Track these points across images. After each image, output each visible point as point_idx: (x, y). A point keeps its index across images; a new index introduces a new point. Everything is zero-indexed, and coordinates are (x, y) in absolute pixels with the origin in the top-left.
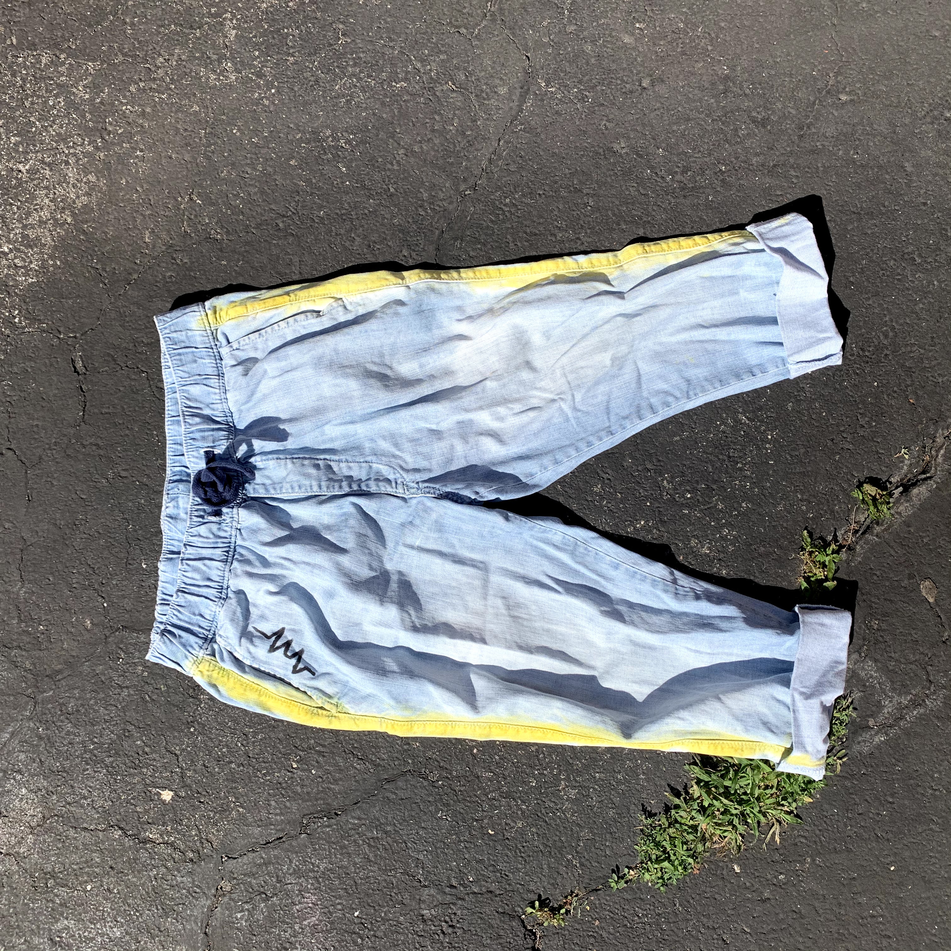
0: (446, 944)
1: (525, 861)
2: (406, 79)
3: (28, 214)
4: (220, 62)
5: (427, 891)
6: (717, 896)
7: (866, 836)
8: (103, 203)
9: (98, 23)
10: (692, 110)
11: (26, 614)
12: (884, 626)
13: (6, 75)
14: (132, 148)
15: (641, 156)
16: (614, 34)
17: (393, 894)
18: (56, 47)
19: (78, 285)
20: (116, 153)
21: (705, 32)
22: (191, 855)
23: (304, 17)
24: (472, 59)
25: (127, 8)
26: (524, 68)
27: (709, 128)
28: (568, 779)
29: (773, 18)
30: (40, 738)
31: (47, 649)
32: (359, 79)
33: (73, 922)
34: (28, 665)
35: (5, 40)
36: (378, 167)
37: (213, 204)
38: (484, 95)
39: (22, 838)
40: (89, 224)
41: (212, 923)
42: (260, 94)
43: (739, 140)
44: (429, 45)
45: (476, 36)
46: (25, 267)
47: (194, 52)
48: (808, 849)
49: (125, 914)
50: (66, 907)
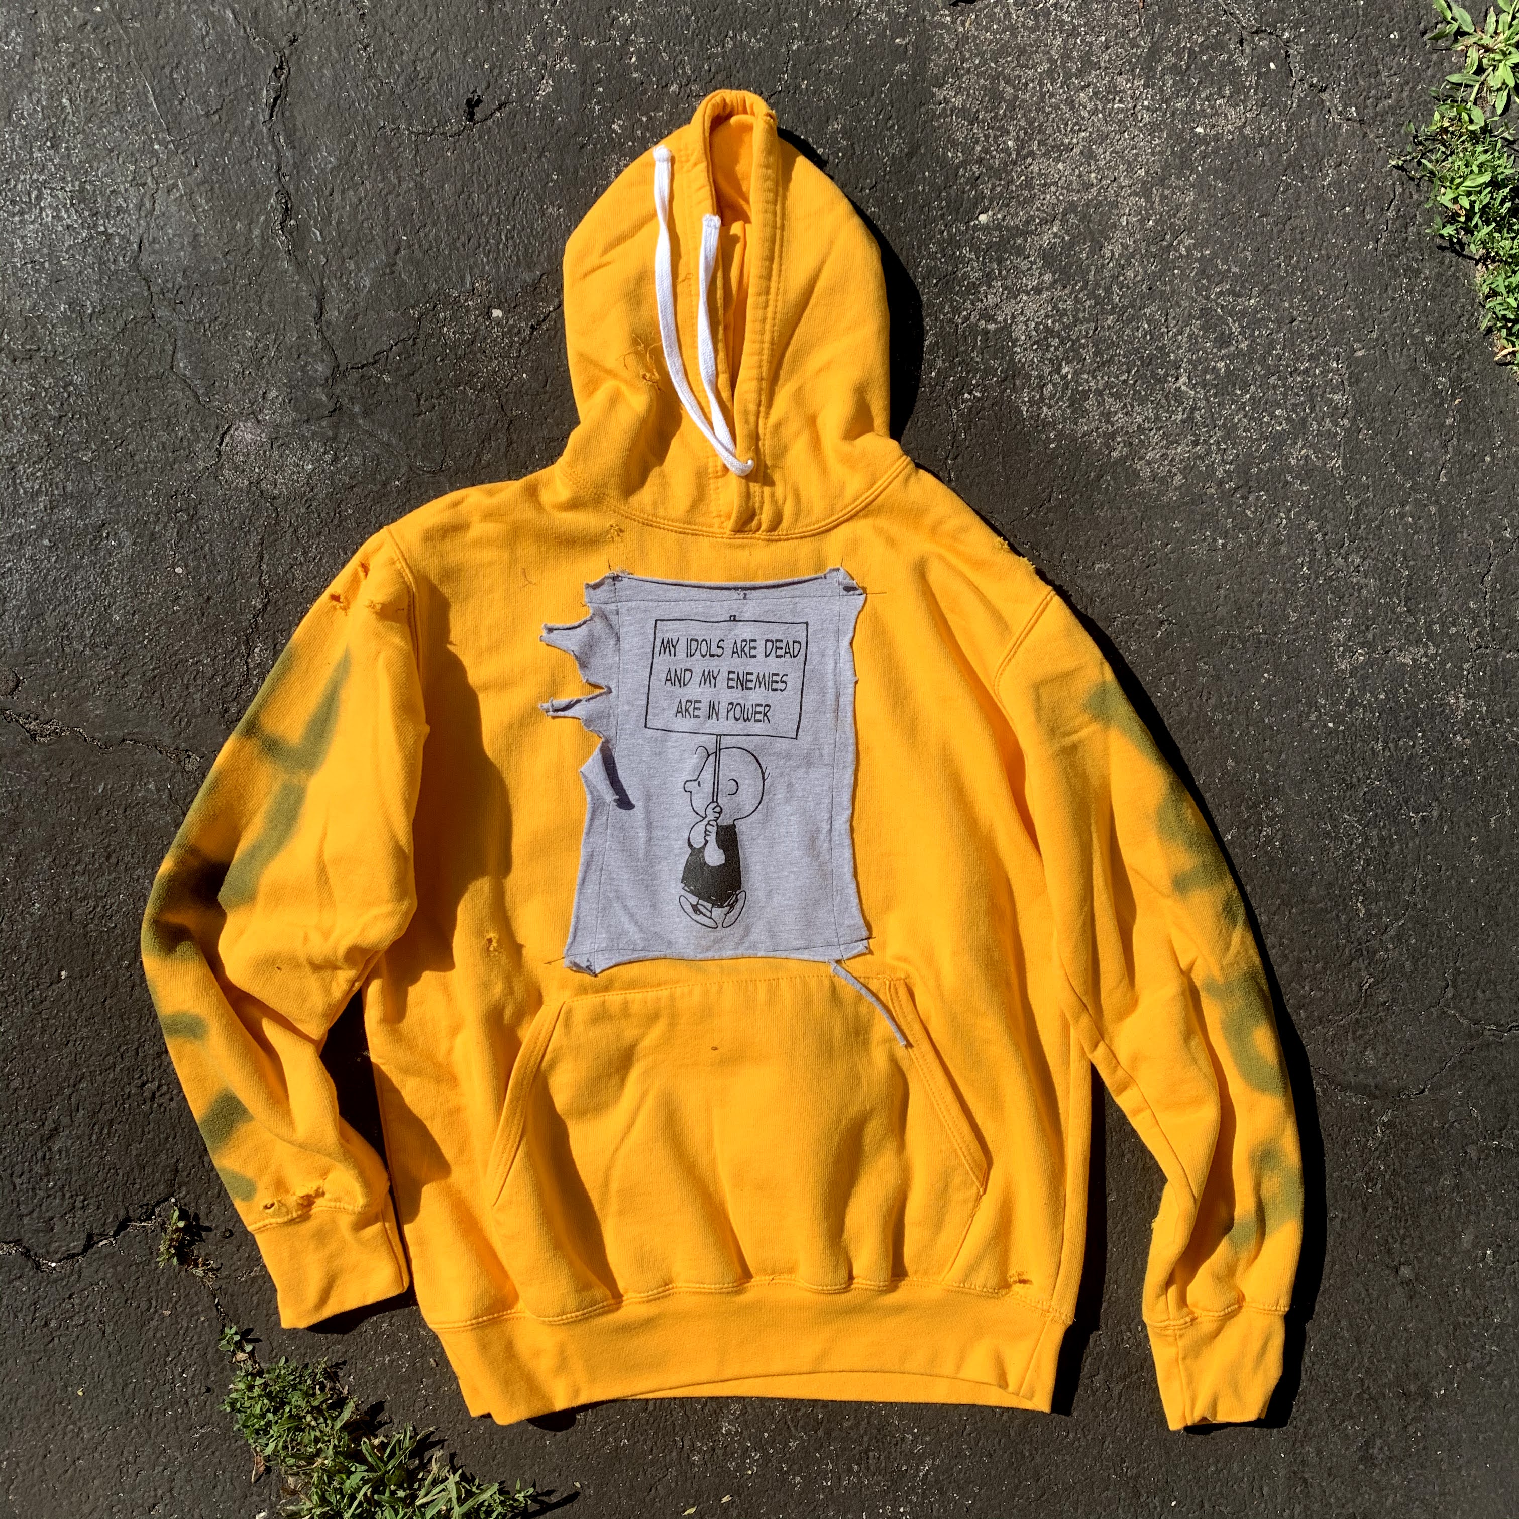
0: (127, 1090)
2: (1369, 915)
3: (1117, 397)
4: (1362, 645)
6: (219, 1488)
8: (1144, 498)
9: (1398, 467)
10: (1372, 1346)
13: (1310, 347)
14: (1226, 532)
16: (1472, 1217)
18: (1357, 412)
19: (1025, 476)
20: (1217, 510)
21: (1492, 1356)
23: (1442, 759)
24: (1410, 1010)
25: (1425, 506)
26: (1405, 1088)
27: (1349, 1375)
30: (385, 484)
32: (1361, 848)
33: (130, 552)
35: (1359, 341)
37: (1158, 655)
38: (1360, 1032)
39: (244, 471)
40: (1112, 483)
41: (139, 748)
42: (1324, 706)
43: (1337, 1422)
44: (1424, 944)
45: (1444, 1012)
46: (1042, 399)
47: (1374, 606)
49: (144, 625)
50: (151, 541)
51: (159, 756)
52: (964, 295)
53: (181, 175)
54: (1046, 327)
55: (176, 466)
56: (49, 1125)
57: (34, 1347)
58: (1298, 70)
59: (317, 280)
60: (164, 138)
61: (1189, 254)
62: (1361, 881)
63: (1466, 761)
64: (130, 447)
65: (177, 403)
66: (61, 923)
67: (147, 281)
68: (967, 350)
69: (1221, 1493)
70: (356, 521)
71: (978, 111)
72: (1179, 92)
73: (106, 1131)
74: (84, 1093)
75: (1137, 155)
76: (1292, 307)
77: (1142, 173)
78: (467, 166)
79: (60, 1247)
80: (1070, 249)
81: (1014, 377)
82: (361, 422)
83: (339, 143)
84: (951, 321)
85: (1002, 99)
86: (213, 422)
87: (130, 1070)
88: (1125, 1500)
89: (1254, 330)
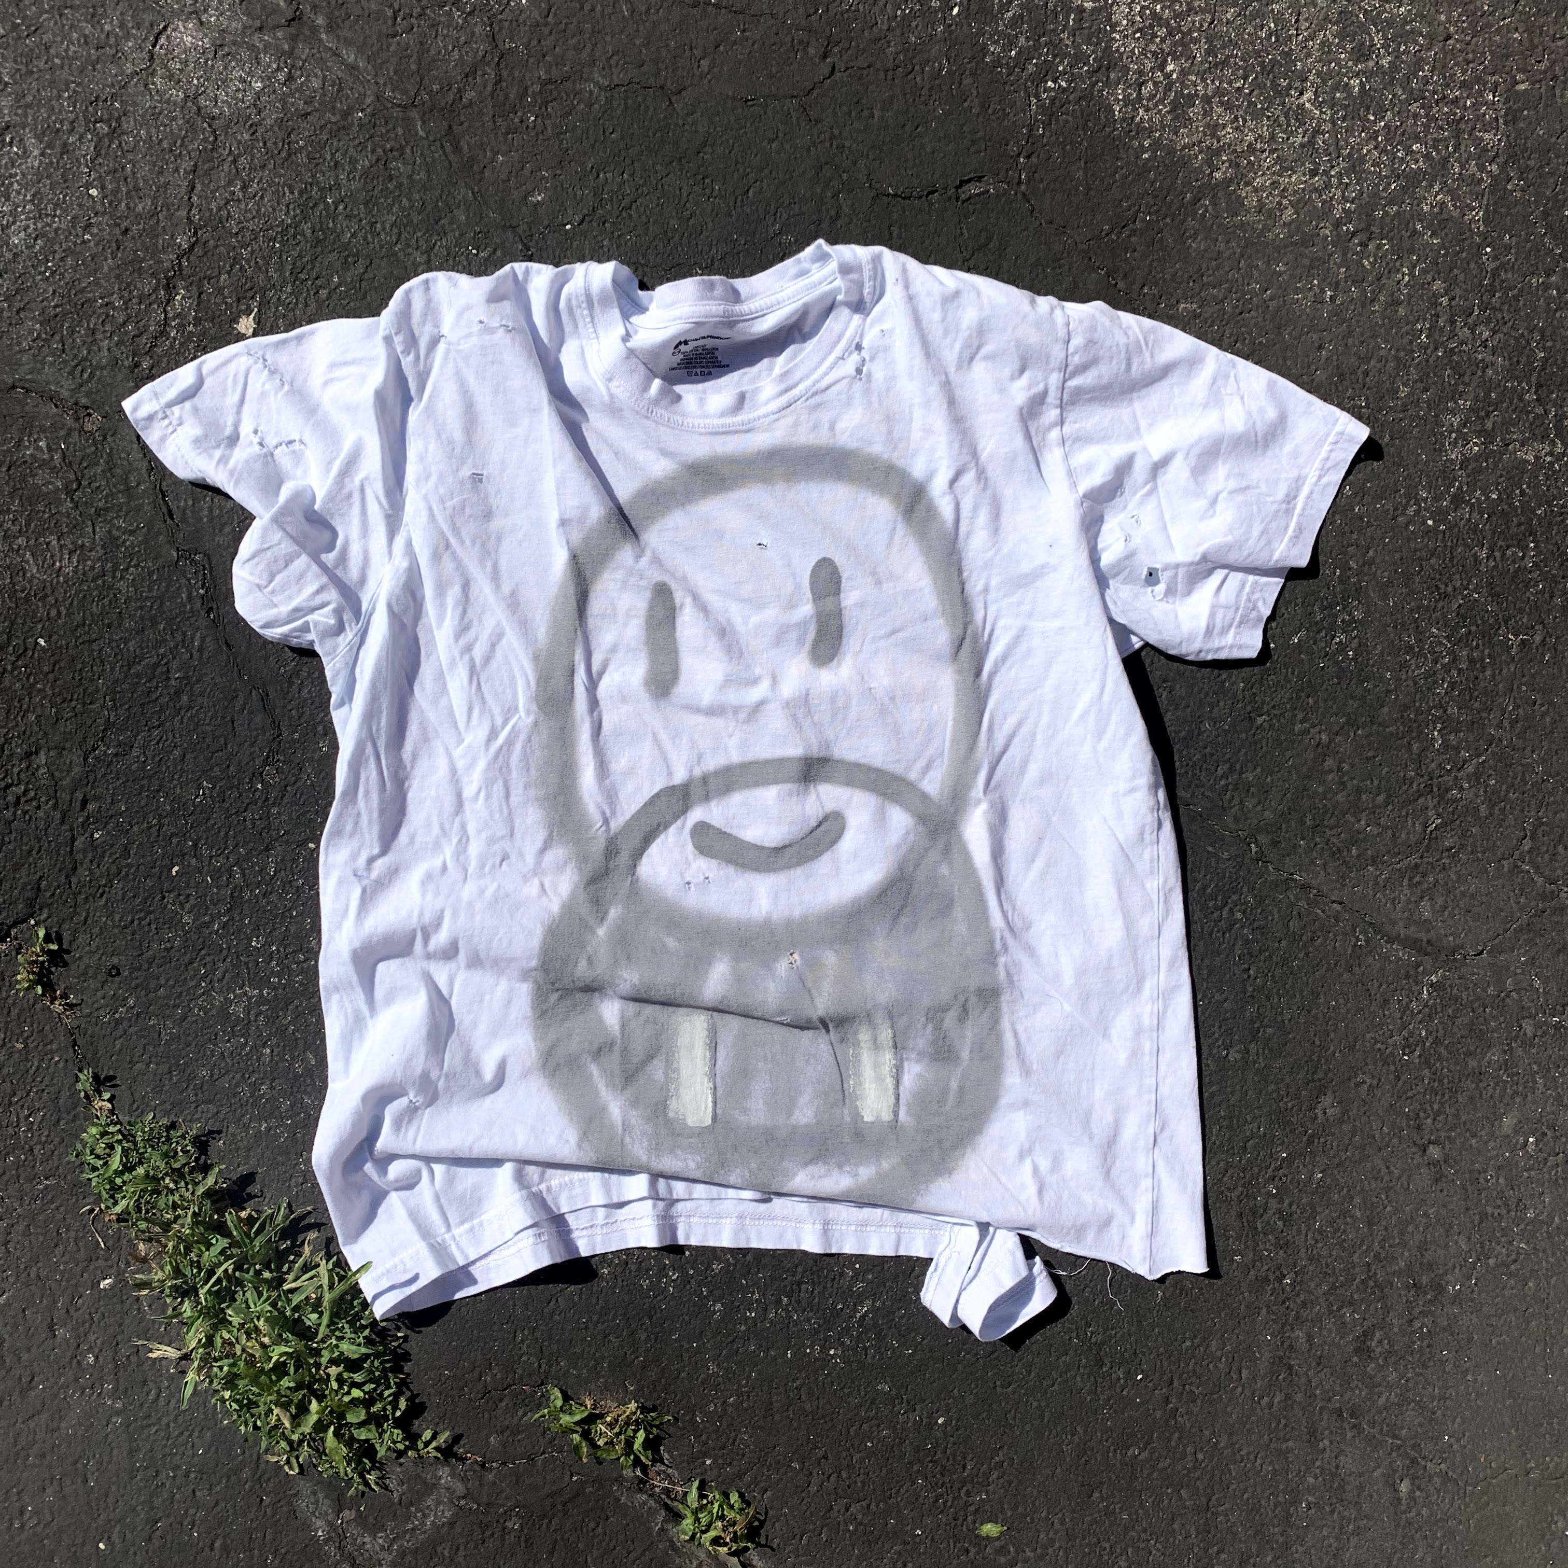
1: (126, 927)
2: (1446, 746)
3: (1228, 107)
4: (1479, 434)
5: (77, 760)
6: (61, 1247)
7: (157, 1502)
8: (1245, 231)
9: (1549, 228)
10: (1386, 1229)
11: (555, 93)
12: (511, 1538)
13: (1464, 72)
14: (1338, 283)
15: (1310, 1142)
16: (1517, 1100)
17: (73, 703)
18: (1510, 157)
19: (1109, 188)
20: (1330, 256)
21: (1518, 1253)
22: (145, 365)
23: (1554, 576)
24: (1479, 860)
26: (1462, 947)
27: (1355, 1258)
28: (262, 1000)
29: (1540, 1369)
31: (496, 128)
32: (1447, 669)
33: (36, 164)
34: (470, 95)
35: (1523, 71)
36: (1299, 698)
38: (1418, 878)
39: (179, 81)
40: (1210, 208)
41: (31, 398)
42: (1425, 500)
43: (1335, 1308)
44: (1504, 787)
45: (1517, 867)
46: (1139, 98)
47: (1499, 390)
48: (137, 1403)
49: (48, 252)
50: (62, 154)
51: (55, 410)
54: (1154, 13)
55: (99, 66)
62: (1441, 706)
64: (45, 37)
68: (1054, 30)
69: (1194, 1371)
70: (308, 156)
76: (1448, 21)
81: (1108, 69)
82: (324, 36)
86: (148, 17)
88: (1085, 1367)
89: (1400, 44)
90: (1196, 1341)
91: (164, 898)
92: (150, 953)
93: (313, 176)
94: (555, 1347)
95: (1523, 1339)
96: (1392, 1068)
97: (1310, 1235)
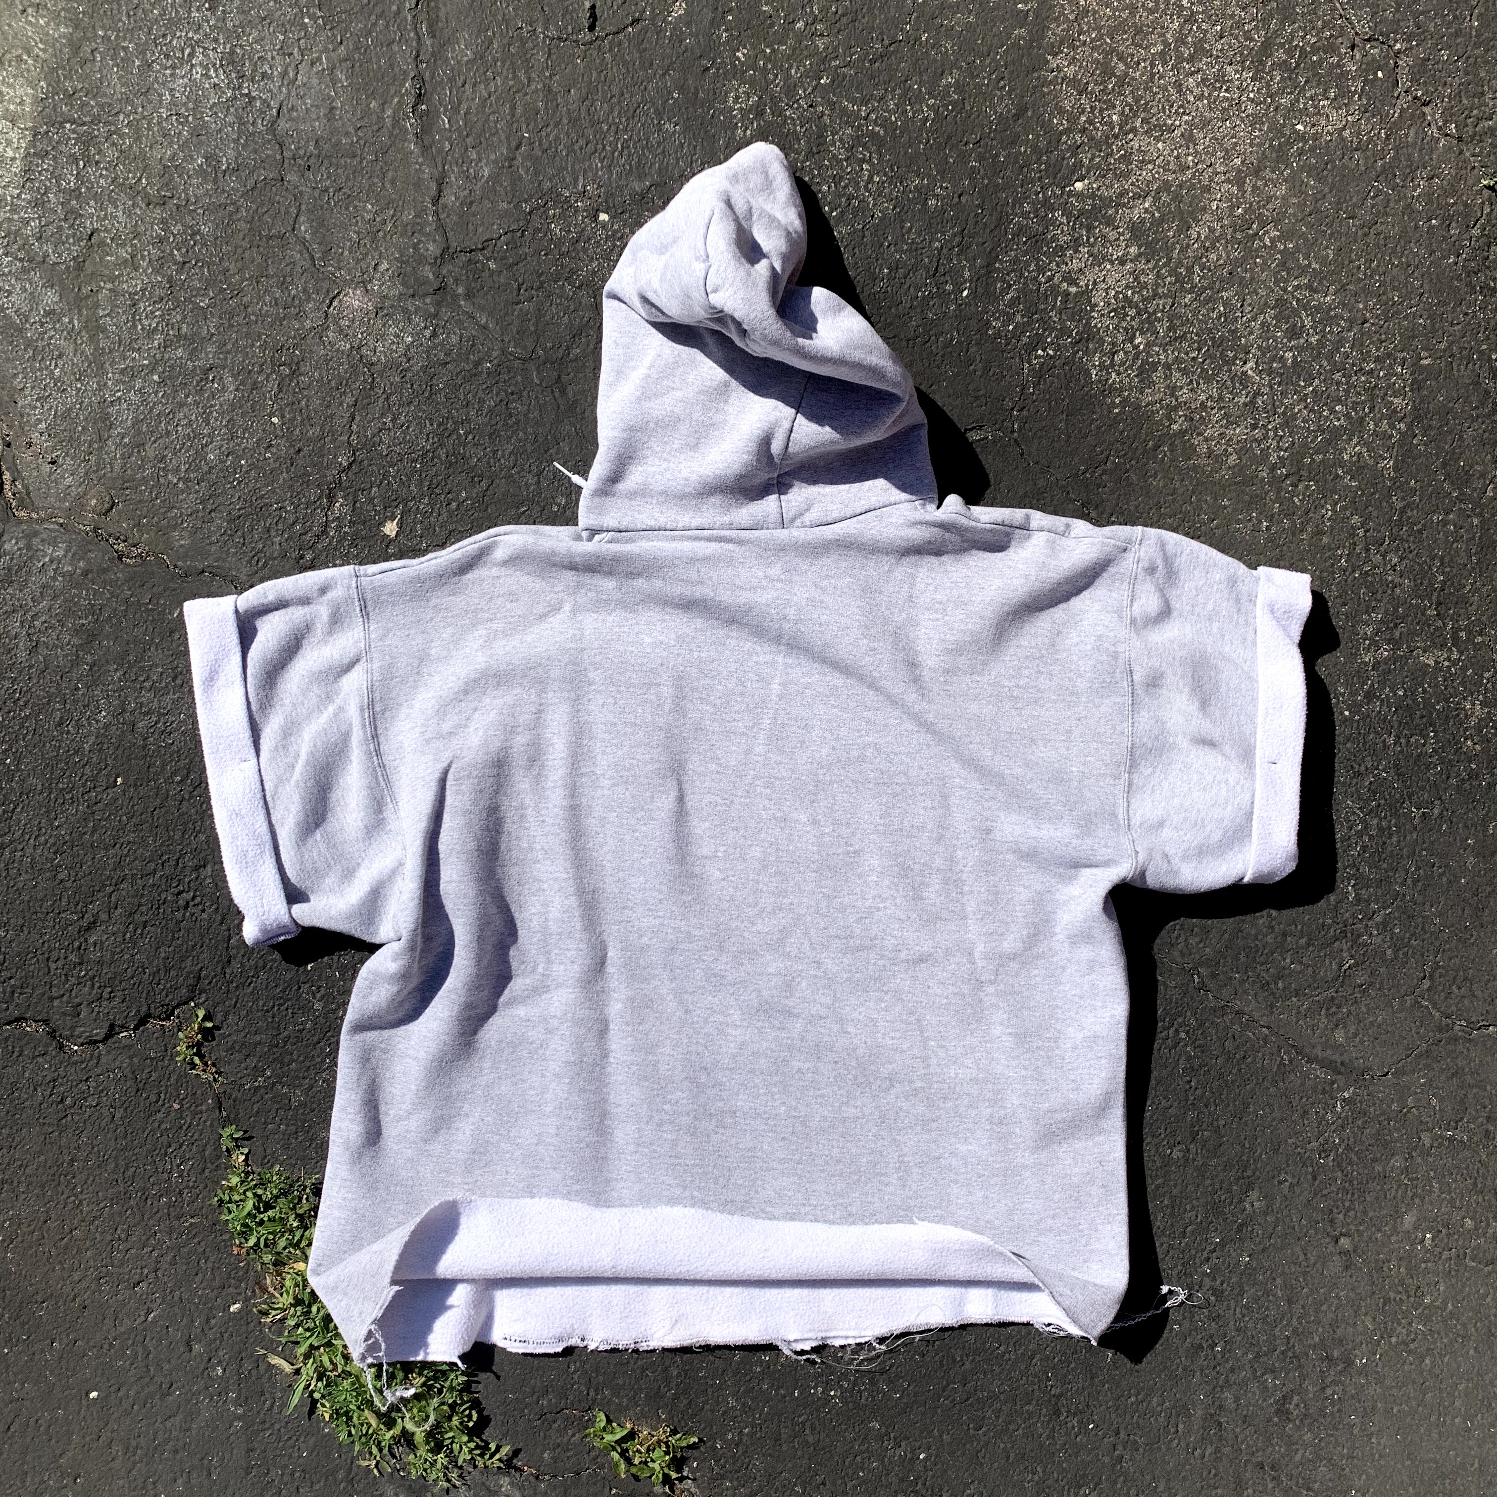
0: (163, 896)
1: (268, 1011)
2: (1358, 899)
3: (1185, 372)
4: (1388, 642)
6: (200, 1275)
8: (1197, 473)
9: (1448, 476)
10: (1303, 1308)
13: (1378, 349)
14: (1272, 516)
15: (1239, 1229)
16: (1417, 1201)
18: (1415, 418)
19: (1086, 436)
20: (1266, 494)
21: (1416, 1334)
22: (308, 557)
23: (1450, 760)
24: (1385, 995)
25: (1469, 516)
26: (1370, 1069)
27: (1277, 1332)
29: (1435, 1435)
30: (477, 364)
32: (1360, 834)
33: (232, 397)
35: (1426, 350)
38: (1334, 1009)
39: (347, 335)
40: (1168, 454)
42: (1343, 695)
43: (1258, 1374)
44: (1407, 935)
45: (1417, 1002)
46: (1112, 365)
47: (1405, 606)
48: (255, 1410)
49: (236, 467)
50: (253, 389)
52: (1050, 256)
53: (326, 50)
54: (1126, 297)
55: (285, 322)
56: (88, 918)
57: (47, 1121)
58: (1404, 81)
59: (439, 164)
60: (315, 14)
61: (1273, 246)
62: (1355, 866)
63: (1474, 766)
64: (245, 299)
65: (294, 263)
66: (123, 732)
67: (281, 145)
68: (1044, 310)
69: (1137, 1422)
70: (445, 396)
71: (1087, 83)
72: (1285, 88)
73: (139, 931)
74: (124, 893)
75: (1236, 144)
76: (1365, 308)
77: (1238, 161)
78: (594, 74)
79: (84, 1032)
80: (1158, 226)
81: (1088, 340)
82: (462, 303)
83: (477, 37)
84: (1035, 279)
85: (1113, 74)
86: (325, 285)
87: (169, 878)
88: (1045, 1416)
89: (1326, 326)
90: (1140, 1397)
91: (300, 988)
92: (286, 1033)
93: (449, 412)
94: (601, 1378)
95: (1420, 1409)
96: (1310, 1169)
97: (1238, 1310)
